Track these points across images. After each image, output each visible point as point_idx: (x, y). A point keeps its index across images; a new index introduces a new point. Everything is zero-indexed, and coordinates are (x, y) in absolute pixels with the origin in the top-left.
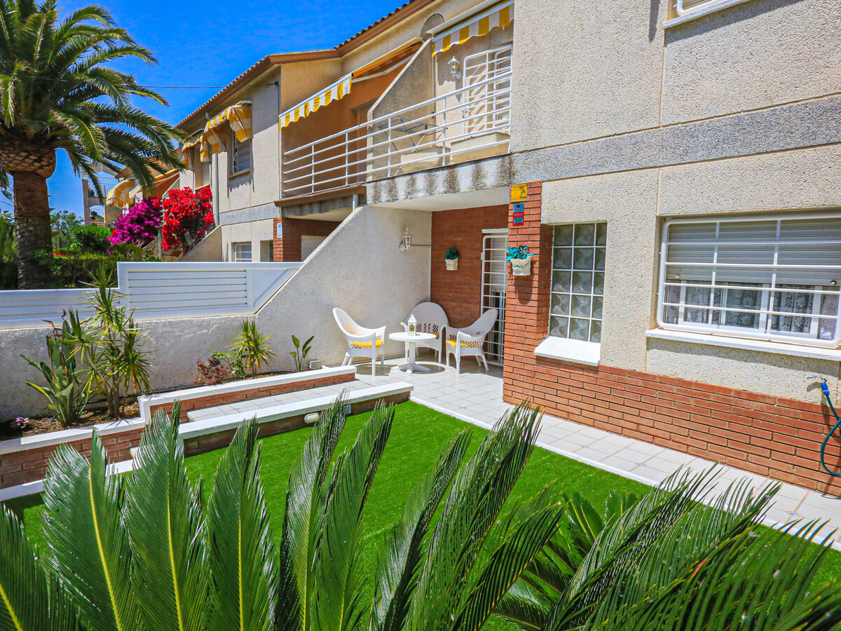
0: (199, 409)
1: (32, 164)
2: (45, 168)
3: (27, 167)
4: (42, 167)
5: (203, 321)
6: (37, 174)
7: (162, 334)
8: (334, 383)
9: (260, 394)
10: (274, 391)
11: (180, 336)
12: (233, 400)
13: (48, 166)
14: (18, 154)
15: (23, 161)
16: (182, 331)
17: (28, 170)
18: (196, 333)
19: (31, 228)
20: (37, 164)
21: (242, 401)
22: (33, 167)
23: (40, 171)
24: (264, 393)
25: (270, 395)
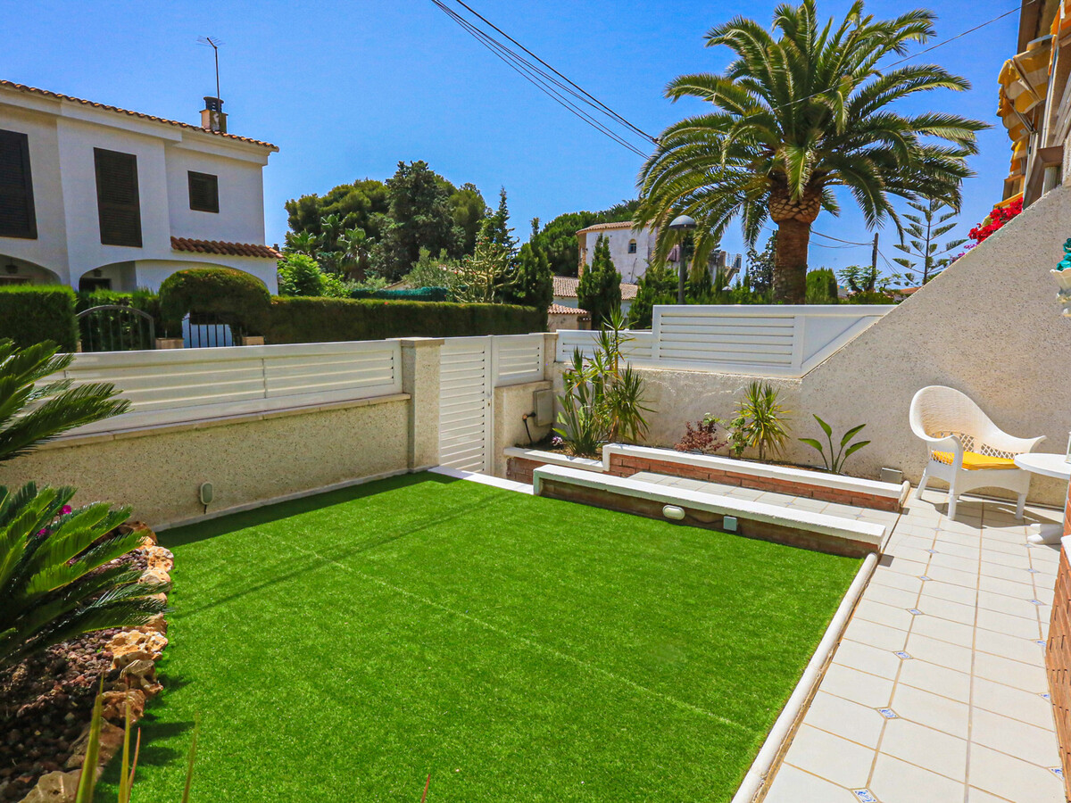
0: (655, 473)
1: (791, 211)
2: (803, 212)
3: (786, 215)
4: (800, 212)
5: (729, 378)
6: (797, 221)
7: (683, 387)
8: (851, 504)
9: (727, 479)
10: (747, 482)
11: (701, 393)
12: (693, 476)
13: (807, 209)
14: (779, 203)
15: (783, 209)
16: (703, 387)
17: (788, 217)
18: (718, 392)
19: (783, 279)
20: (795, 210)
21: (702, 480)
22: (793, 214)
23: (799, 217)
24: (732, 481)
25: (741, 486)
